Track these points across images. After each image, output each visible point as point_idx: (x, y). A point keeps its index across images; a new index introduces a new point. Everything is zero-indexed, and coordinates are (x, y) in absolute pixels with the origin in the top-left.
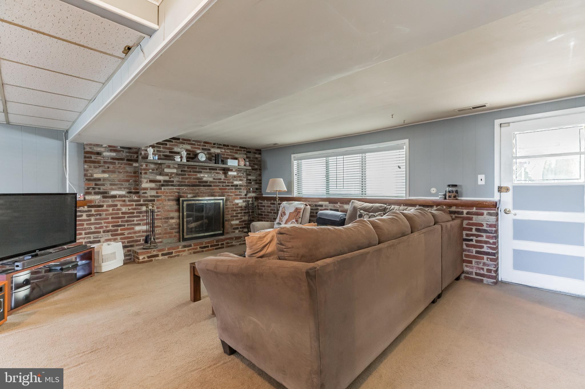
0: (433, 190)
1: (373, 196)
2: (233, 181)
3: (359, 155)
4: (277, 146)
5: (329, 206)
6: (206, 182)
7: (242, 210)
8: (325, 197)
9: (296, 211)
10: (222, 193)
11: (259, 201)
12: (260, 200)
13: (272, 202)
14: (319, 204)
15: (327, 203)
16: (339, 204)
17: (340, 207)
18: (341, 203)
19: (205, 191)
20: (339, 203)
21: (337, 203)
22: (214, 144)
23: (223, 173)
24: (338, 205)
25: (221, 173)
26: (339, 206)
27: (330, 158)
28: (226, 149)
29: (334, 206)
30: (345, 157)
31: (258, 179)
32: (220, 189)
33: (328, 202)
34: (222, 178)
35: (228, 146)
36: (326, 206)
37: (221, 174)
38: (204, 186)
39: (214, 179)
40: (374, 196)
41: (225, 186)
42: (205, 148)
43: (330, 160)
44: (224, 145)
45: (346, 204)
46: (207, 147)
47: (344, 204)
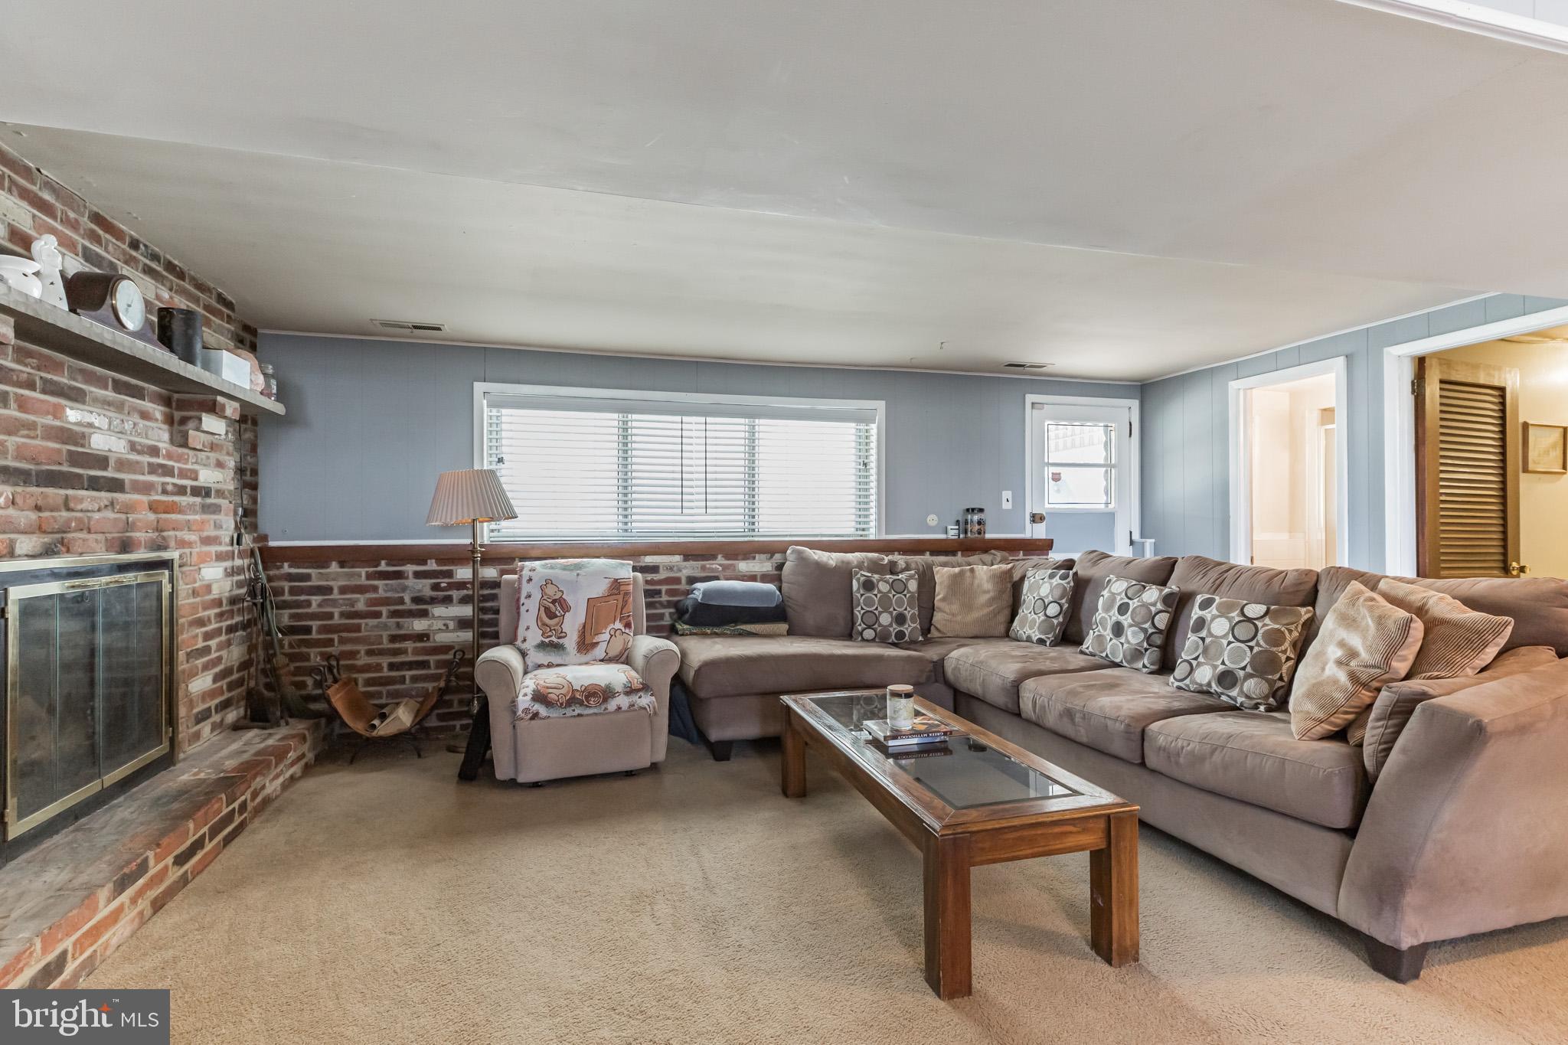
0: (932, 520)
1: (786, 536)
2: (196, 467)
3: (742, 421)
4: (426, 339)
5: (686, 567)
6: (102, 461)
7: (220, 616)
8: (614, 540)
9: (615, 591)
10: (162, 531)
11: (282, 567)
12: (286, 565)
13: (379, 569)
14: (643, 565)
15: (677, 558)
16: (720, 559)
17: (725, 568)
18: (727, 557)
19: (97, 516)
20: (720, 556)
21: (714, 557)
22: (135, 244)
23: (170, 420)
24: (717, 564)
25: (158, 416)
26: (720, 565)
27: (635, 417)
28: (176, 292)
29: (703, 568)
30: (709, 419)
31: (250, 464)
32: (153, 507)
33: (682, 556)
34: (161, 445)
35: (181, 275)
36: (671, 569)
37: (157, 420)
38: (95, 484)
39: (133, 447)
40: (791, 536)
41: (173, 494)
42: (97, 255)
43: (635, 424)
44: (170, 267)
45: (744, 559)
46: (106, 250)
47: (737, 560)
